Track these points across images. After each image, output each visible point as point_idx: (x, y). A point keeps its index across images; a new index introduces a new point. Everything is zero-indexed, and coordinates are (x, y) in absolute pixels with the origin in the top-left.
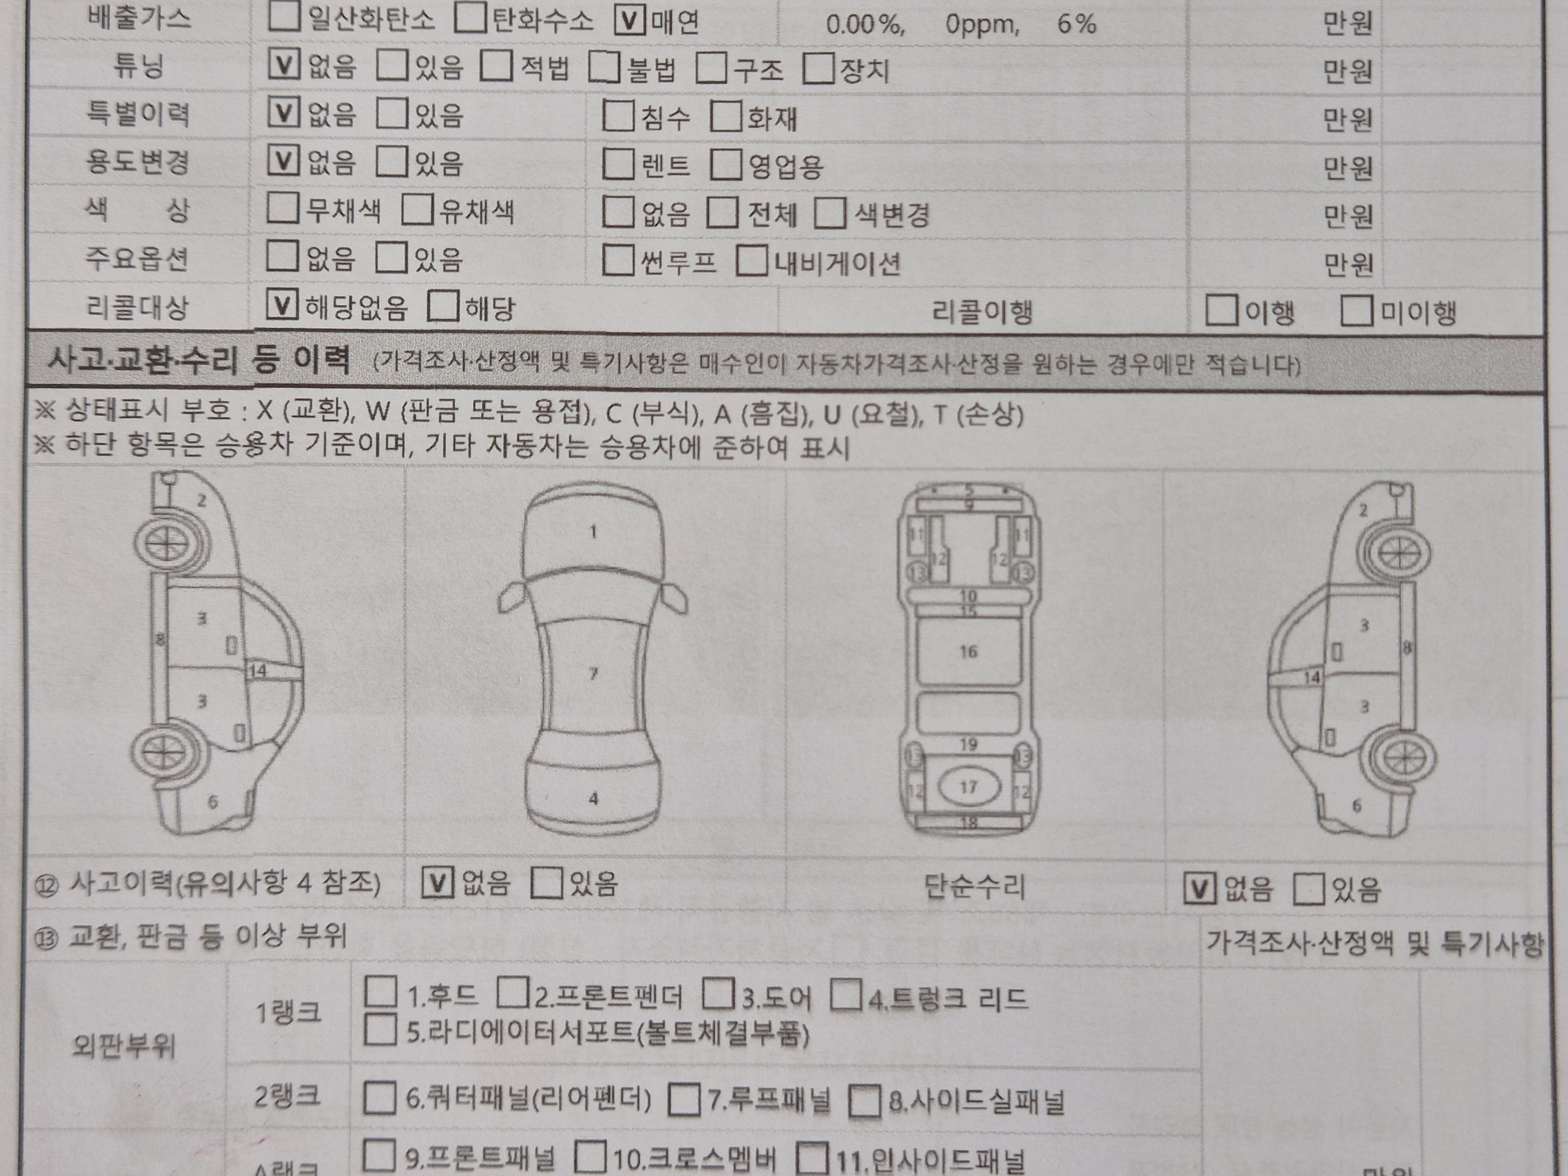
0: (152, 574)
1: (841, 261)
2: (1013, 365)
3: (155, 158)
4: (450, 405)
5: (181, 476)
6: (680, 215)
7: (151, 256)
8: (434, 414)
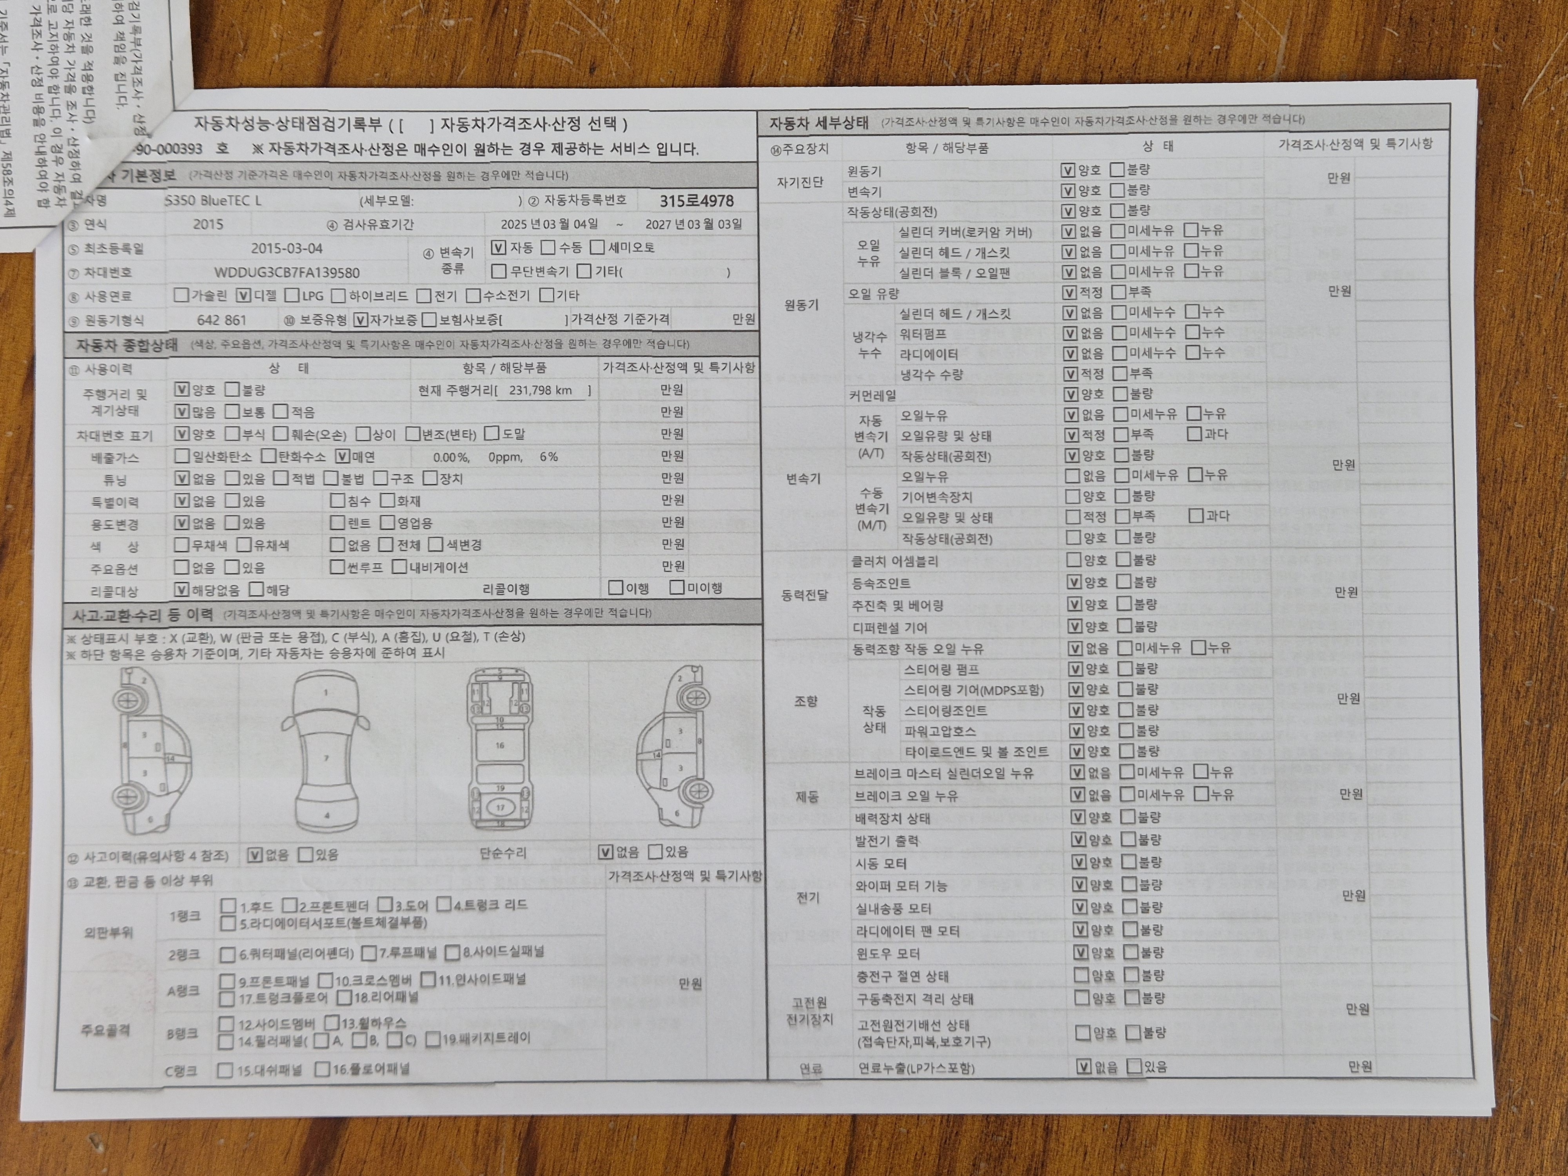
0: (121, 715)
1: (441, 567)
2: (520, 613)
3: (122, 523)
4: (259, 635)
5: (135, 670)
6: (366, 546)
7: (121, 568)
8: (252, 639)
